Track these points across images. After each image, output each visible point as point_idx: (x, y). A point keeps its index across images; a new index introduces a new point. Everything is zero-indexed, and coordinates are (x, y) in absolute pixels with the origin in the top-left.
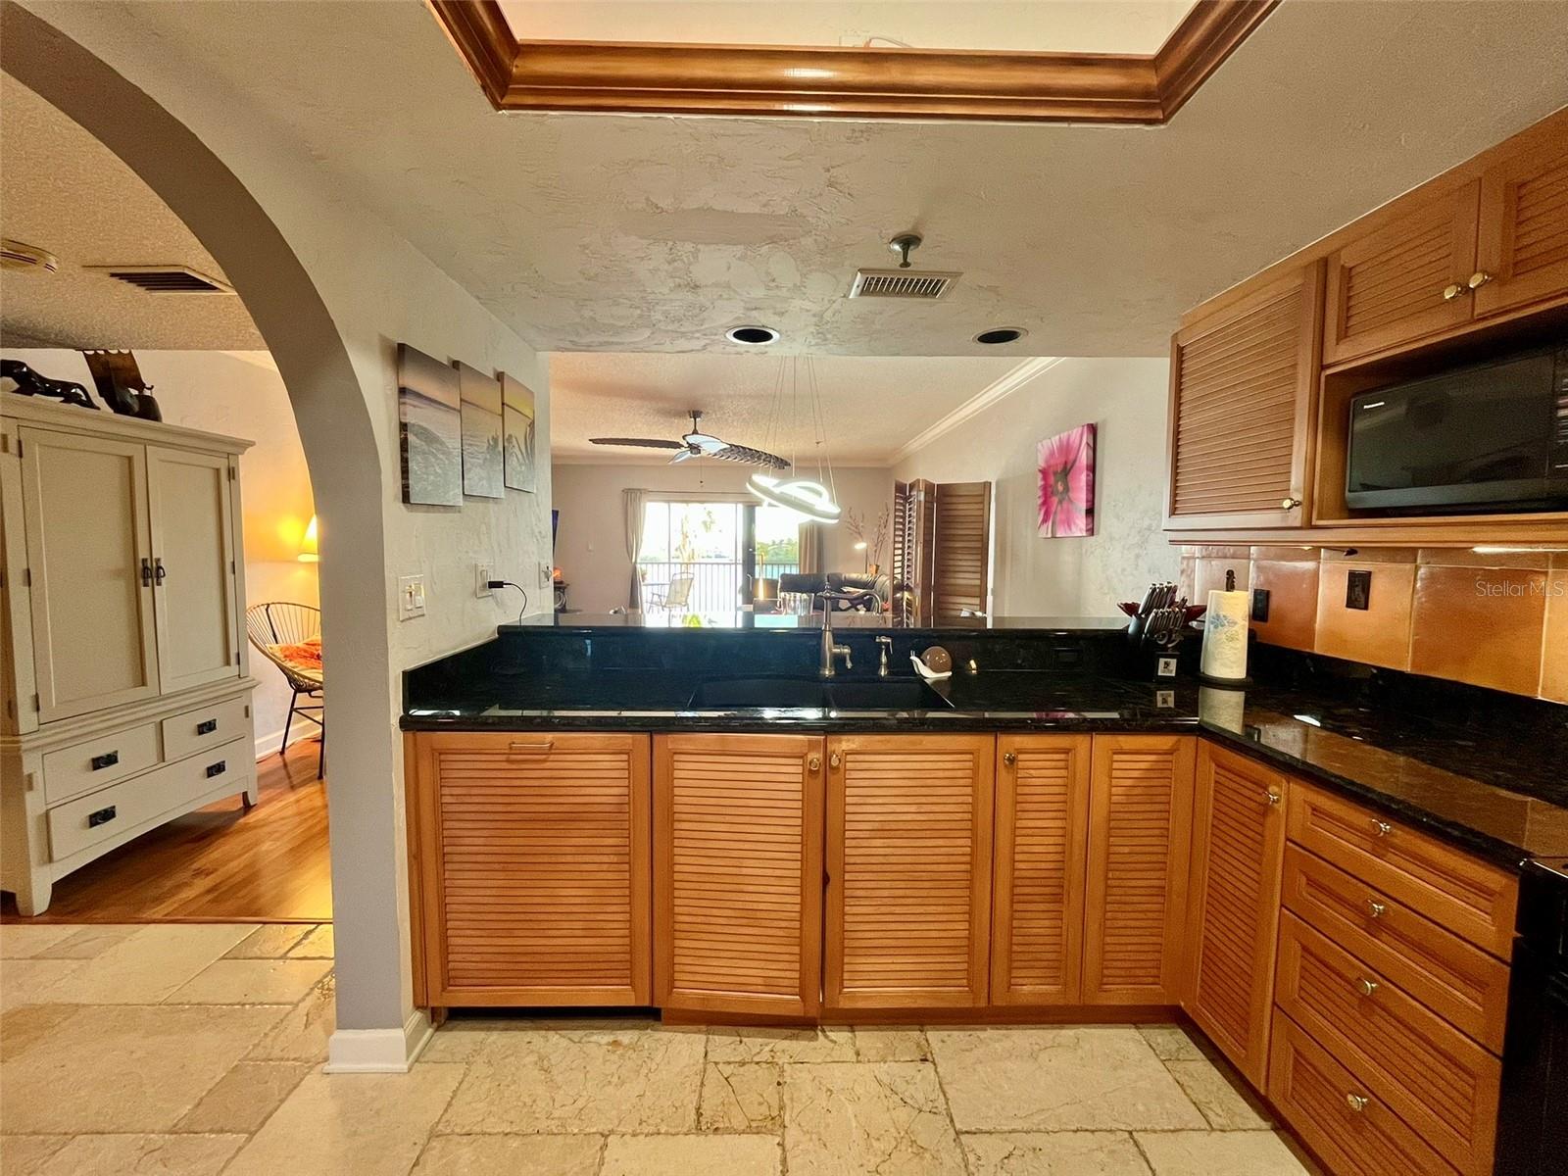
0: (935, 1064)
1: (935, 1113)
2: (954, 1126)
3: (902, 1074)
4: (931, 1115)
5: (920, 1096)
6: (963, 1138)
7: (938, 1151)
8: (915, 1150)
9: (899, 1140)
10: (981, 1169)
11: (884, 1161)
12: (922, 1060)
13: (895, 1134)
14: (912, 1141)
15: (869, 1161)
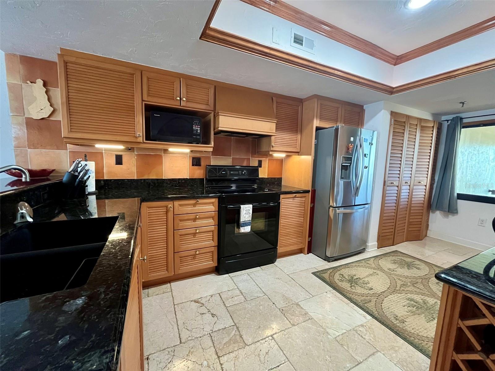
0: (150, 355)
1: (174, 351)
2: (179, 344)
3: (156, 365)
4: (175, 351)
5: (167, 357)
6: (183, 341)
7: (189, 347)
8: (191, 354)
9: (187, 360)
10: (193, 336)
11: (197, 363)
12: (147, 360)
13: (186, 361)
14: (187, 356)
15: (198, 368)
